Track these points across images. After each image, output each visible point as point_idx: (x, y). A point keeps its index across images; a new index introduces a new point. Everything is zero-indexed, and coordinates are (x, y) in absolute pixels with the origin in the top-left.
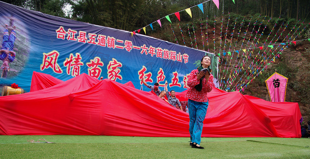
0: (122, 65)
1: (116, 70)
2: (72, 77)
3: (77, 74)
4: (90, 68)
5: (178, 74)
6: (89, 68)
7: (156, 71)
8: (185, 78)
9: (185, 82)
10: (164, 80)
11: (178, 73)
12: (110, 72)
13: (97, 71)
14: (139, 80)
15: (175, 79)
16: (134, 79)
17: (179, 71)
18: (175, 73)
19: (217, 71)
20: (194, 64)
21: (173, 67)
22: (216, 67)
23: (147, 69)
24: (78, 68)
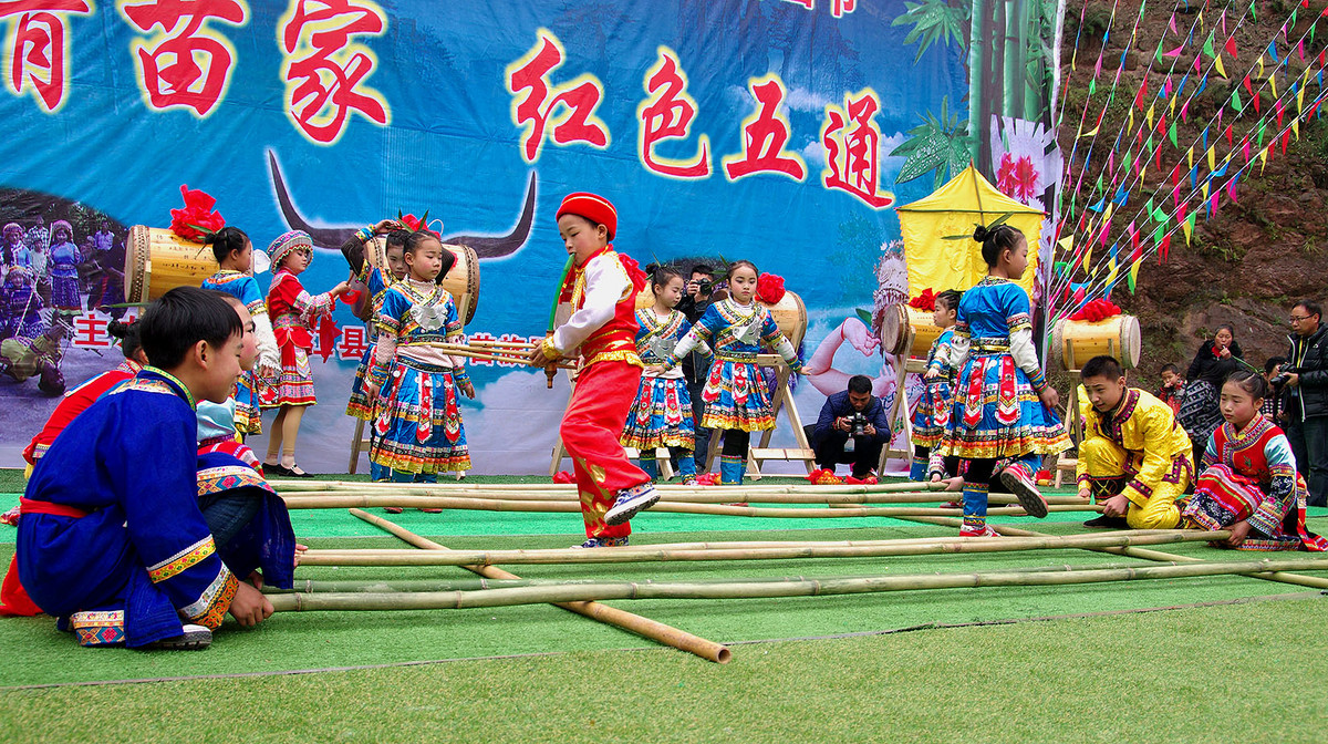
0: (383, 18)
1: (346, 57)
2: (8, 96)
3: (45, 75)
4: (148, 37)
5: (783, 89)
6: (138, 34)
7: (633, 64)
8: (835, 117)
9: (831, 144)
10: (687, 129)
11: (786, 84)
12: (296, 70)
13: (203, 60)
14: (513, 127)
15: (766, 124)
16: (480, 124)
17: (792, 71)
18: (762, 82)
19: (1051, 78)
20: (897, 22)
21: (750, 40)
22: (1045, 48)
23: (568, 55)
24: (49, 34)
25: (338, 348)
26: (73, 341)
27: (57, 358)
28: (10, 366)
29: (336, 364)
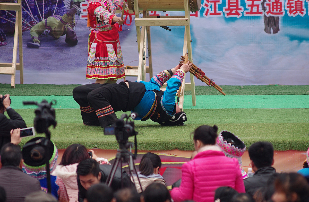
25: (224, 10)
26: (81, 16)
27: (73, 25)
28: (51, 31)
29: (223, 21)
